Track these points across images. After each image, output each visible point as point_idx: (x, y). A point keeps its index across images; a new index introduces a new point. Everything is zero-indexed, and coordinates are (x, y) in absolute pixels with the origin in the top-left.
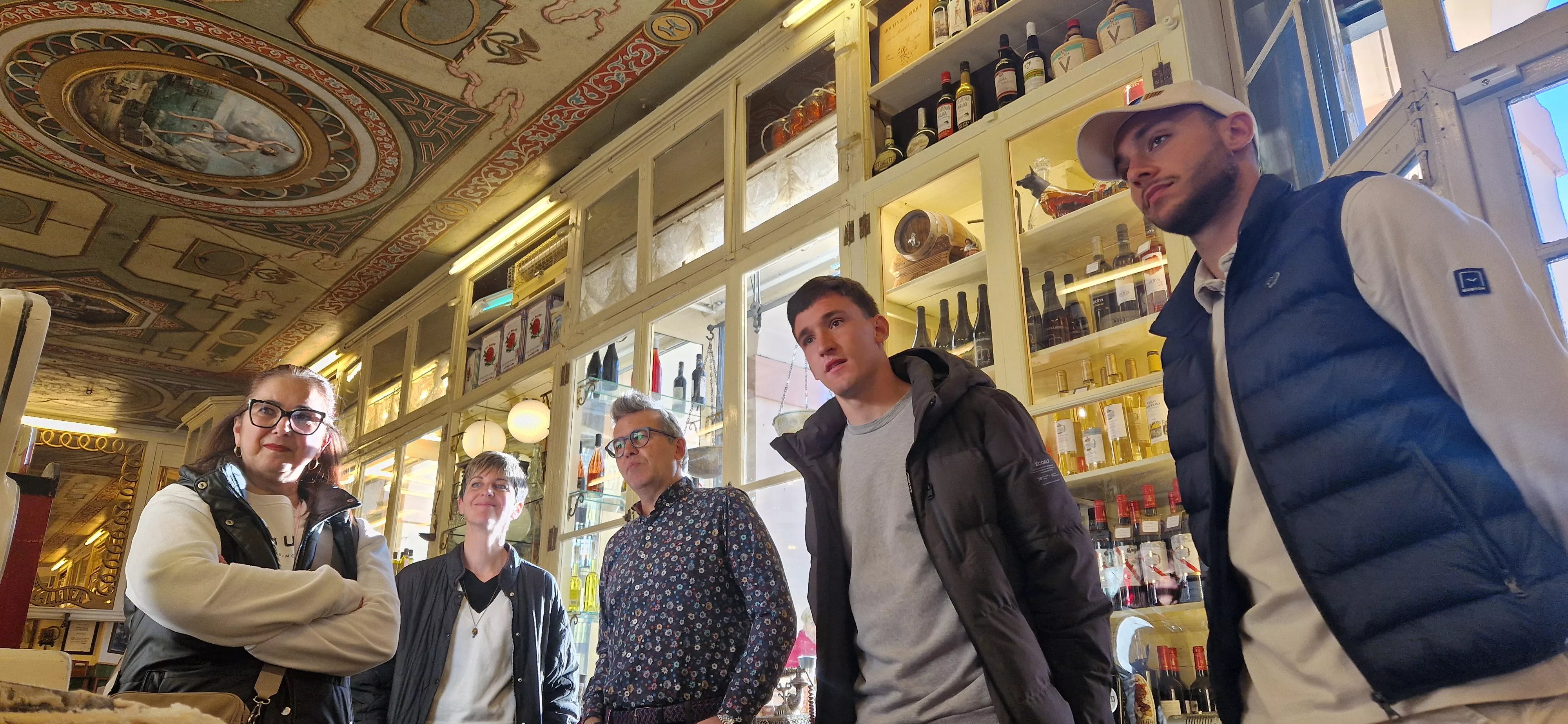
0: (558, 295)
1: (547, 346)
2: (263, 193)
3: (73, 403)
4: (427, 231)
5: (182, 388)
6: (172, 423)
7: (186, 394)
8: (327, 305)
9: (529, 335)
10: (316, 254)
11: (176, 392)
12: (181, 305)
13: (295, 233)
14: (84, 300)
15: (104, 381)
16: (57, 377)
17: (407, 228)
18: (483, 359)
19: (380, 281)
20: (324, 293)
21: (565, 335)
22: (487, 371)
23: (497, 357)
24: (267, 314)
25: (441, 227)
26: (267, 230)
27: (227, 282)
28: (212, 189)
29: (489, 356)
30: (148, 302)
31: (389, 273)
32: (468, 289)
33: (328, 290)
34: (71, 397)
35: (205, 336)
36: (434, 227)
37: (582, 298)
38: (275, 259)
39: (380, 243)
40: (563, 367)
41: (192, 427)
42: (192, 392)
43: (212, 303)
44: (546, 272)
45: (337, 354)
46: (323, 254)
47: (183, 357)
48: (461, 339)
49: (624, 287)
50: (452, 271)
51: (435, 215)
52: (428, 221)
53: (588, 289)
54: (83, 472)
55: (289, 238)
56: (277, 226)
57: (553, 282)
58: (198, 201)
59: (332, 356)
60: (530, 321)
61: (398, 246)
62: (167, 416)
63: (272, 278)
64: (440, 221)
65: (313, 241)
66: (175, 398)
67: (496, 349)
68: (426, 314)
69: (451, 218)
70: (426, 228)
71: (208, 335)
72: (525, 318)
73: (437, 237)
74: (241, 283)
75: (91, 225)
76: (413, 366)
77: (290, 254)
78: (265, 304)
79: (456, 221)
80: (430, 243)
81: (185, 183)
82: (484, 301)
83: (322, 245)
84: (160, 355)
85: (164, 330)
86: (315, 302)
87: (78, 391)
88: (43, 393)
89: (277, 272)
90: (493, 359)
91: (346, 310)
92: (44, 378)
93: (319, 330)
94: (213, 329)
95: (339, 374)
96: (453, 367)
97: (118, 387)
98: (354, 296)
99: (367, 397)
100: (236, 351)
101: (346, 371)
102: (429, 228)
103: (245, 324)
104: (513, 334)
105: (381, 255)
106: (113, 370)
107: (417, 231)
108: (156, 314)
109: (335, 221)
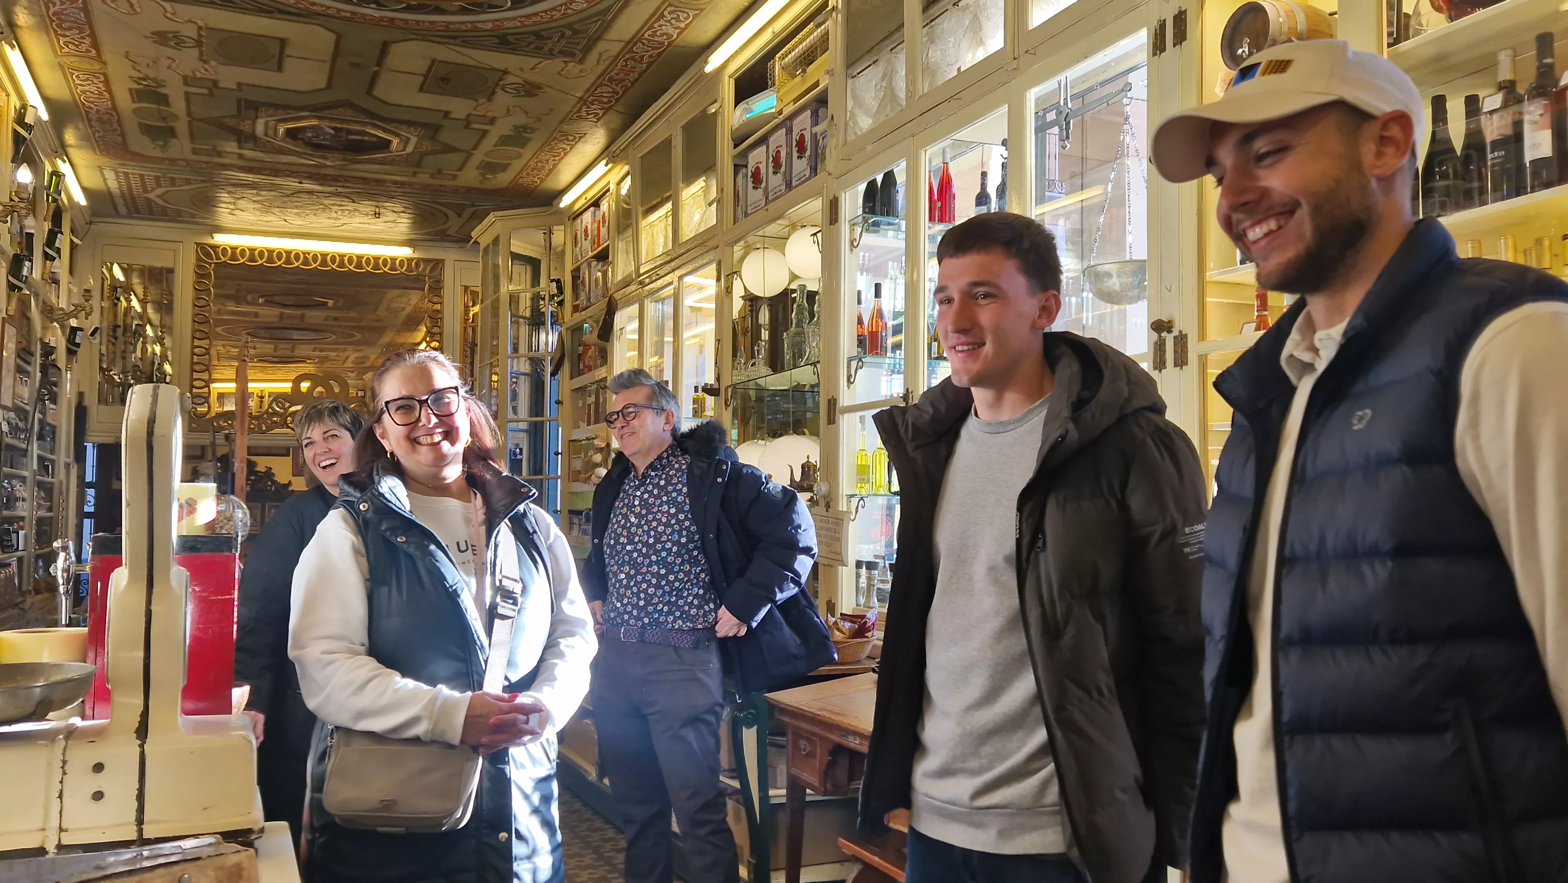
0: (822, 101)
1: (814, 170)
2: (486, 6)
3: (366, 226)
4: (671, 24)
5: (463, 207)
6: (463, 239)
7: (468, 212)
8: (584, 114)
9: (795, 154)
10: (558, 63)
11: (459, 211)
12: (437, 128)
13: (530, 44)
14: (344, 131)
15: (388, 204)
16: (343, 203)
17: (648, 24)
18: (750, 180)
19: (633, 83)
20: (578, 103)
21: (832, 161)
22: (755, 196)
23: (764, 179)
24: (525, 128)
25: (686, 19)
26: (498, 44)
27: (476, 100)
28: (432, 7)
29: (756, 177)
30: (404, 127)
31: (641, 74)
32: (728, 90)
33: (581, 99)
34: (362, 220)
35: (470, 156)
36: (678, 19)
37: (849, 108)
38: (518, 72)
39: (623, 44)
40: (831, 201)
41: (484, 241)
42: (473, 209)
43: (467, 123)
44: (810, 69)
45: (606, 165)
46: (565, 62)
47: (454, 177)
48: (725, 152)
49: (894, 97)
50: (709, 69)
51: (676, 7)
52: (670, 13)
53: (854, 97)
54: (395, 287)
55: (526, 49)
56: (511, 39)
57: (817, 84)
58: (423, 22)
59: (601, 168)
60: (795, 136)
61: (643, 44)
62: (457, 232)
63: (519, 92)
64: (683, 12)
65: (551, 50)
66: (459, 215)
67: (763, 171)
68: (689, 118)
69: (693, 7)
70: (669, 21)
71: (472, 154)
72: (790, 131)
73: (683, 30)
74: (489, 100)
75: (328, 57)
76: (681, 185)
77: (531, 66)
78: (520, 119)
79: (702, 10)
80: (678, 37)
81: (404, 5)
82: (747, 104)
83: (562, 53)
84: (433, 176)
85: (428, 153)
86: (571, 111)
87: (367, 215)
88: (336, 219)
89: (523, 86)
90: (761, 182)
91: (605, 117)
92: (333, 205)
93: (582, 140)
94: (475, 147)
95: (612, 187)
96: (720, 190)
97: (403, 209)
98: (610, 101)
99: (640, 216)
100: (505, 167)
101: (619, 184)
102: (673, 21)
103: (504, 141)
104: (778, 152)
105: (627, 56)
106: (393, 194)
107: (661, 26)
108: (416, 139)
109: (569, 26)
